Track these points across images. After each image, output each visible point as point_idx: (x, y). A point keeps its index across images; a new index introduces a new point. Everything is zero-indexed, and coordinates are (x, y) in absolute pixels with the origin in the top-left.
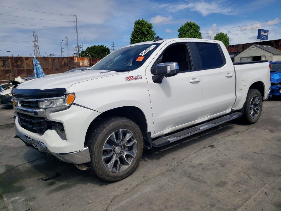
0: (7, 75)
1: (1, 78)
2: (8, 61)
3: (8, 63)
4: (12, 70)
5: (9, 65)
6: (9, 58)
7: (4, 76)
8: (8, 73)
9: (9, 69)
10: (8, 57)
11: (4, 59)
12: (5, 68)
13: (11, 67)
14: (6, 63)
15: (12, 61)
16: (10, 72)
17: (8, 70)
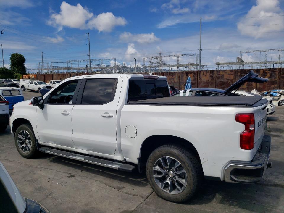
0: (272, 86)
1: (266, 89)
2: (276, 72)
3: (276, 74)
4: (278, 81)
5: (275, 77)
6: (278, 69)
7: (269, 87)
8: (273, 84)
9: (275, 80)
10: (276, 69)
11: (272, 70)
12: (272, 79)
13: (277, 78)
14: (274, 75)
15: (279, 73)
16: (276, 83)
17: (274, 82)
